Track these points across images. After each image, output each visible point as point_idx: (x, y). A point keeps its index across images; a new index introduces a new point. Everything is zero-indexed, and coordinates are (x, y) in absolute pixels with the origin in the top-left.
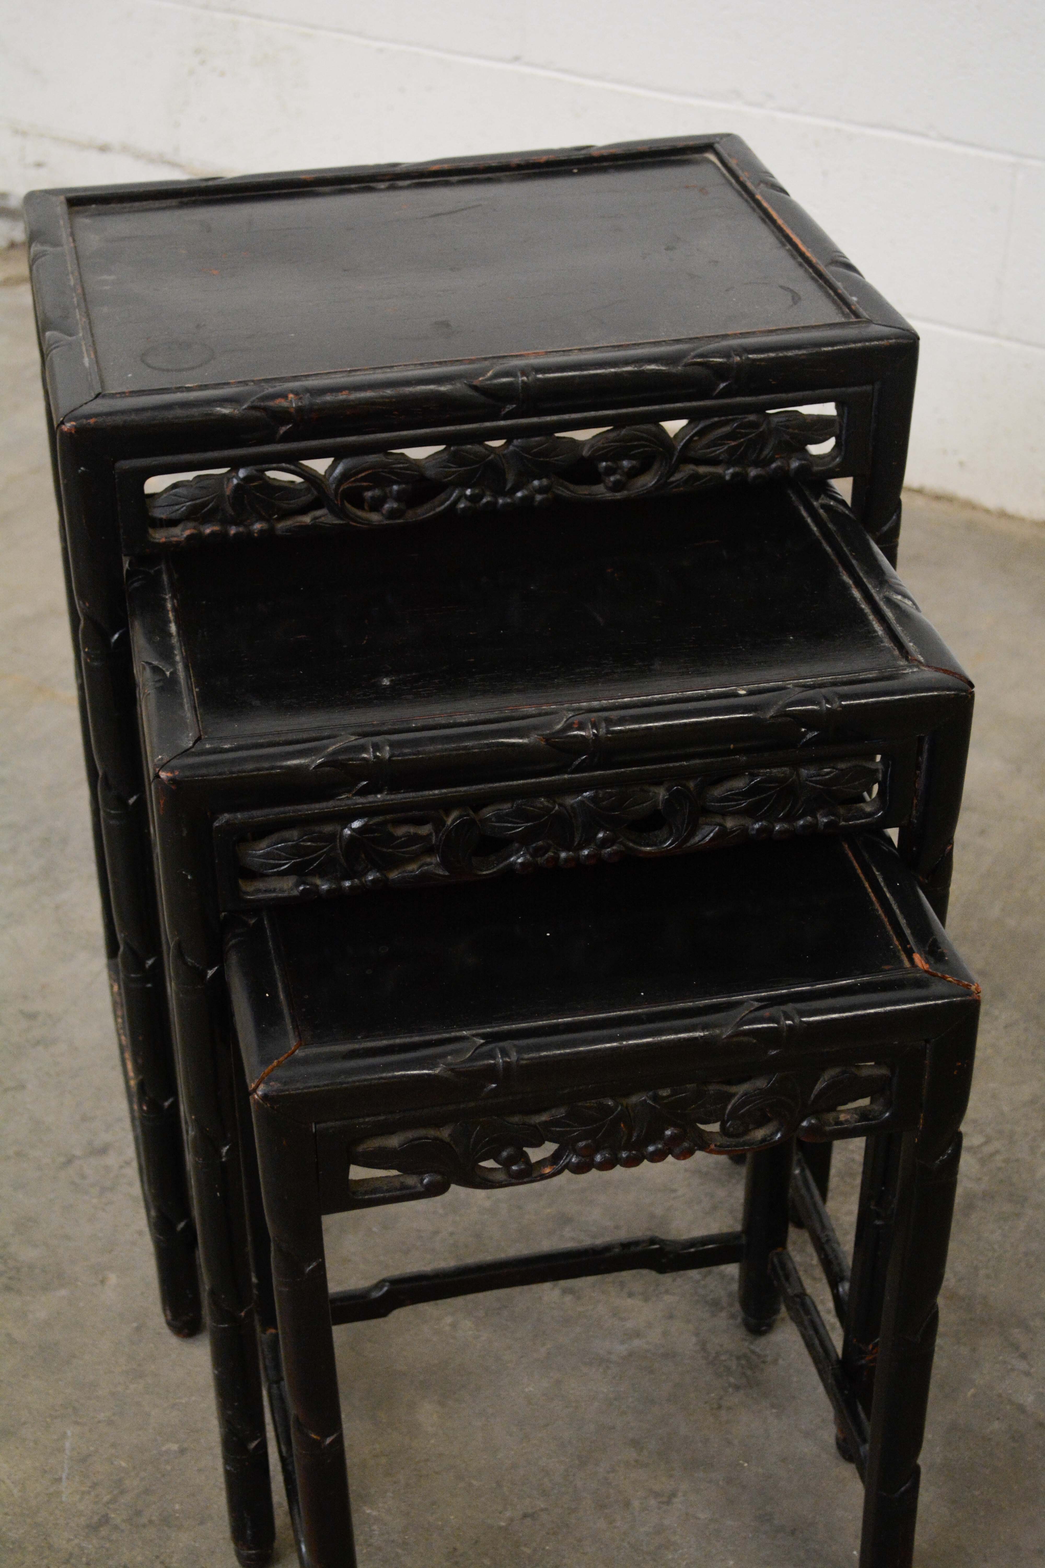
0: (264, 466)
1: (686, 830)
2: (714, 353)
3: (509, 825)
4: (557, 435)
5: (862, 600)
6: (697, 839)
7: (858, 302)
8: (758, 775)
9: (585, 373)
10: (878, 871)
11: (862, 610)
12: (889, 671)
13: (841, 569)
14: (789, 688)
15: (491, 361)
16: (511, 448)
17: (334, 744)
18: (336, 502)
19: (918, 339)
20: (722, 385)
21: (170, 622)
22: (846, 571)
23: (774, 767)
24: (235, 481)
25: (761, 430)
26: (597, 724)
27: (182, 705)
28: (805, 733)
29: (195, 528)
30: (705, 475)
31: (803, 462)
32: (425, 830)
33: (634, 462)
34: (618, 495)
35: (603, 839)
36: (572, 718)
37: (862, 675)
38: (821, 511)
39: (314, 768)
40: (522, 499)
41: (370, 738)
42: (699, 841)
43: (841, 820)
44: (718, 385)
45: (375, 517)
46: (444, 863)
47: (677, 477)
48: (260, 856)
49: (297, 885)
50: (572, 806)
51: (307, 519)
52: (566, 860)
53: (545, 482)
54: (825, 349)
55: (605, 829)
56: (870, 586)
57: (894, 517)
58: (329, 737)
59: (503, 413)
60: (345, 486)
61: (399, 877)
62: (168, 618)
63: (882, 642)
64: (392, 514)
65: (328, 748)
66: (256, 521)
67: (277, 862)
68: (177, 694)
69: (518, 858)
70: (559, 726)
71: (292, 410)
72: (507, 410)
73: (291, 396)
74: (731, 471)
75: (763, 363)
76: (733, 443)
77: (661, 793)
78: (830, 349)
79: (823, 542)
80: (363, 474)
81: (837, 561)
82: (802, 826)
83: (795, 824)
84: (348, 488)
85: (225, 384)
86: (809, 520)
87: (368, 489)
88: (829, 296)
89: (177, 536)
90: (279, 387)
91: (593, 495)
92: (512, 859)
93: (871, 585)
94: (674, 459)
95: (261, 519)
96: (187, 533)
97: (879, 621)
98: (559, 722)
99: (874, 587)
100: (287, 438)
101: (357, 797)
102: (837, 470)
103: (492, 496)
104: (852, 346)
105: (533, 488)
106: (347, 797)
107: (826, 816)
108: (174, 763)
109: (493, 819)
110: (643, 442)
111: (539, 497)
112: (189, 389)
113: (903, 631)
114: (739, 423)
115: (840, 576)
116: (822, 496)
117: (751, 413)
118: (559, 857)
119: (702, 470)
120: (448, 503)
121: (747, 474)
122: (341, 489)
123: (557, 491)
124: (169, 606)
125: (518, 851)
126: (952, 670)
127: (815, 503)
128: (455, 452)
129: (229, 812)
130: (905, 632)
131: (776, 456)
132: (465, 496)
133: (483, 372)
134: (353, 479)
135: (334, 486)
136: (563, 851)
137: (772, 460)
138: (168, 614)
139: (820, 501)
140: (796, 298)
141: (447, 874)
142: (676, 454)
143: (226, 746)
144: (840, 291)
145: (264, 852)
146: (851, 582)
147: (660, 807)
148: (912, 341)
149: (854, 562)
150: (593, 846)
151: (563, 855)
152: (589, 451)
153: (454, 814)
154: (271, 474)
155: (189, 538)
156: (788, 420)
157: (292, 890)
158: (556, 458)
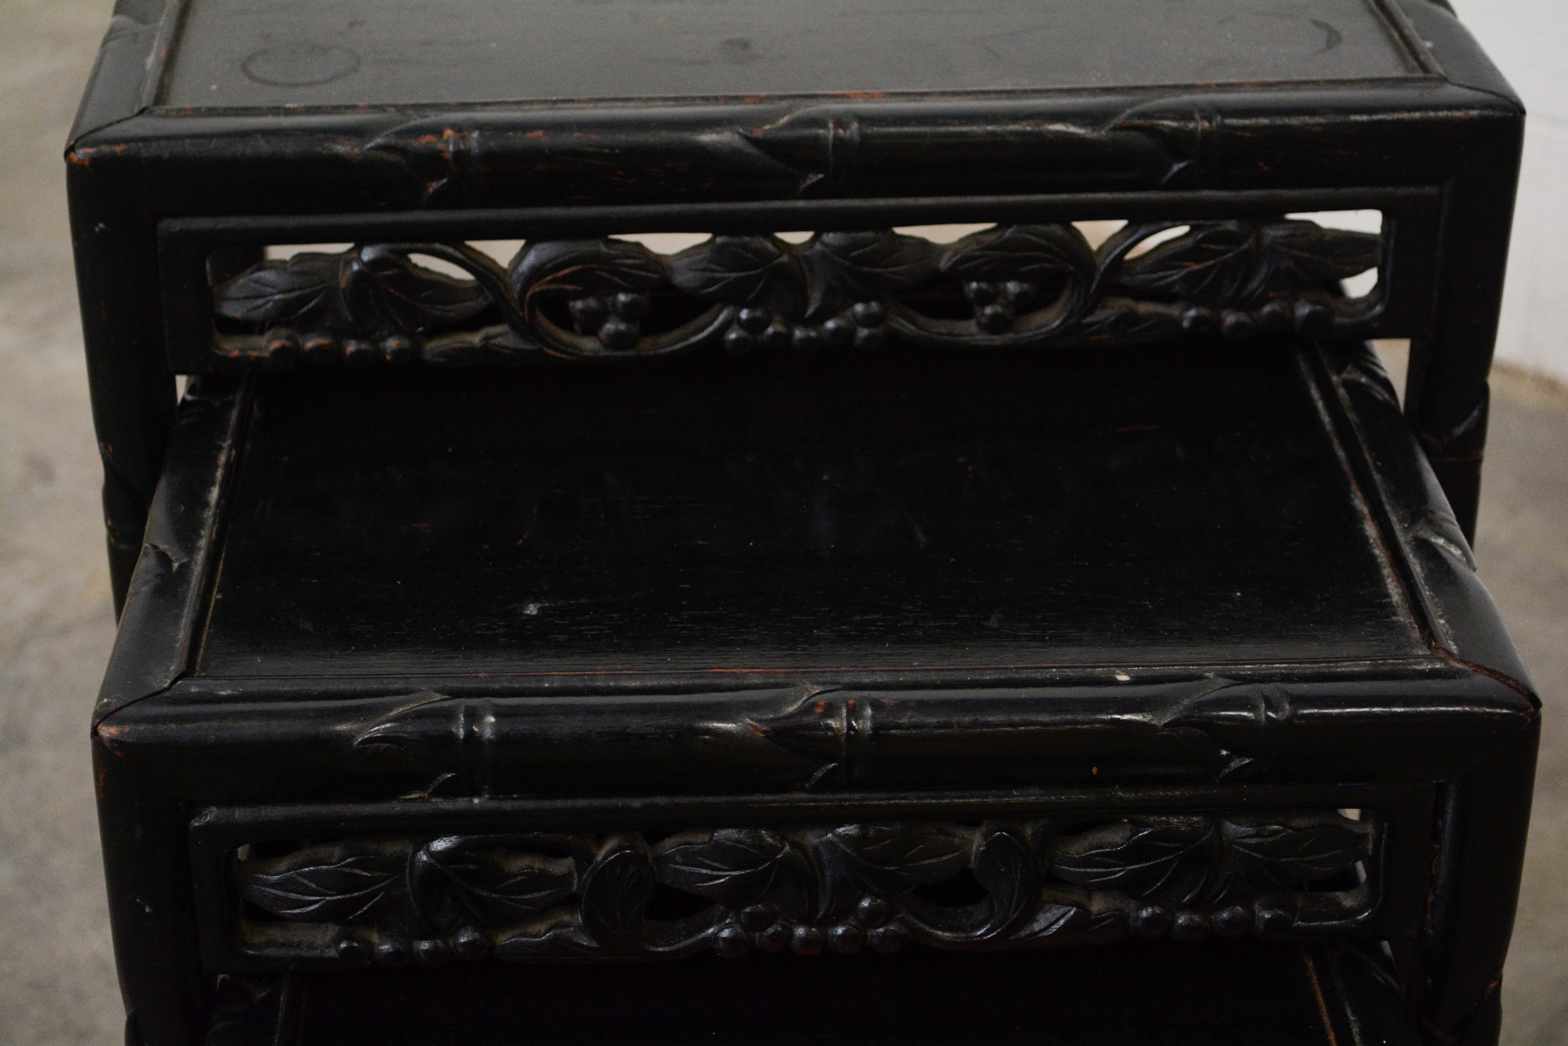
0: (407, 246)
1: (1015, 910)
2: (1165, 113)
3: (704, 871)
4: (900, 231)
5: (1379, 542)
6: (1037, 927)
7: (1433, 51)
8: (1146, 826)
9: (943, 129)
10: (1354, 1014)
11: (1374, 557)
12: (1390, 664)
13: (1354, 487)
14: (1206, 678)
15: (790, 102)
16: (818, 247)
17: (402, 704)
18: (521, 314)
19: (1523, 112)
20: (1176, 167)
21: (213, 484)
22: (1361, 492)
23: (1175, 814)
24: (356, 267)
25: (1245, 246)
26: (858, 708)
27: (178, 617)
28: (1228, 759)
29: (288, 338)
30: (1149, 317)
31: (1318, 308)
32: (563, 866)
33: (1026, 286)
34: (997, 340)
35: (870, 909)
36: (817, 697)
37: (1341, 667)
38: (1342, 391)
39: (360, 743)
40: (837, 331)
41: (463, 700)
42: (1041, 931)
43: (1297, 918)
44: (1170, 166)
45: (589, 345)
46: (591, 926)
47: (1099, 315)
48: (274, 885)
49: (337, 941)
50: (816, 849)
51: (475, 339)
52: (805, 940)
53: (874, 306)
54: (1358, 118)
55: (874, 895)
56: (1394, 519)
57: (1475, 413)
58: (398, 692)
59: (803, 186)
60: (536, 288)
61: (511, 943)
62: (214, 477)
63: (1395, 614)
64: (617, 341)
65: (390, 710)
66: (390, 335)
67: (300, 897)
68: (178, 601)
69: (721, 930)
70: (791, 709)
71: (449, 156)
72: (809, 182)
73: (449, 133)
74: (1192, 313)
75: (1248, 134)
76: (1196, 267)
77: (976, 841)
78: (1365, 118)
79: (1335, 441)
80: (566, 271)
81: (1350, 474)
82: (1228, 922)
83: (1213, 917)
84: (542, 293)
85: (347, 107)
86: (1320, 405)
87: (577, 296)
88: (1390, 37)
89: (260, 349)
90: (433, 118)
91: (955, 335)
92: (711, 930)
93: (1397, 517)
94: (1094, 286)
95: (397, 332)
96: (276, 345)
97: (1398, 580)
98: (795, 701)
99: (1401, 521)
100: (439, 201)
101: (439, 800)
102: (1376, 325)
103: (785, 324)
104: (1405, 116)
105: (854, 315)
106: (420, 798)
107: (1267, 907)
108: (131, 711)
109: (678, 858)
110: (1040, 254)
111: (863, 332)
112: (288, 112)
113: (1433, 598)
114: (1206, 232)
115: (1349, 498)
116: (1349, 368)
117: (1228, 217)
118: (791, 934)
119: (1144, 308)
120: (710, 329)
121: (1220, 321)
122: (531, 292)
123: (892, 324)
124: (223, 458)
125: (722, 919)
126: (1506, 672)
127: (1335, 379)
128: (723, 246)
129: (219, 804)
130: (1436, 600)
131: (1271, 294)
132: (739, 320)
133: (771, 118)
134: (549, 278)
135: (519, 286)
136: (799, 924)
137: (1266, 301)
138: (216, 470)
139: (1345, 375)
140: (1333, 39)
141: (594, 944)
142: (1098, 277)
143: (224, 693)
144: (1406, 32)
145: (280, 879)
146: (1366, 510)
147: (972, 865)
148: (1511, 115)
149: (1377, 477)
150: (852, 921)
151: (800, 931)
152: (949, 260)
153: (611, 844)
154: (419, 260)
155: (278, 353)
156: (1292, 236)
157: (328, 947)
158: (890, 270)
